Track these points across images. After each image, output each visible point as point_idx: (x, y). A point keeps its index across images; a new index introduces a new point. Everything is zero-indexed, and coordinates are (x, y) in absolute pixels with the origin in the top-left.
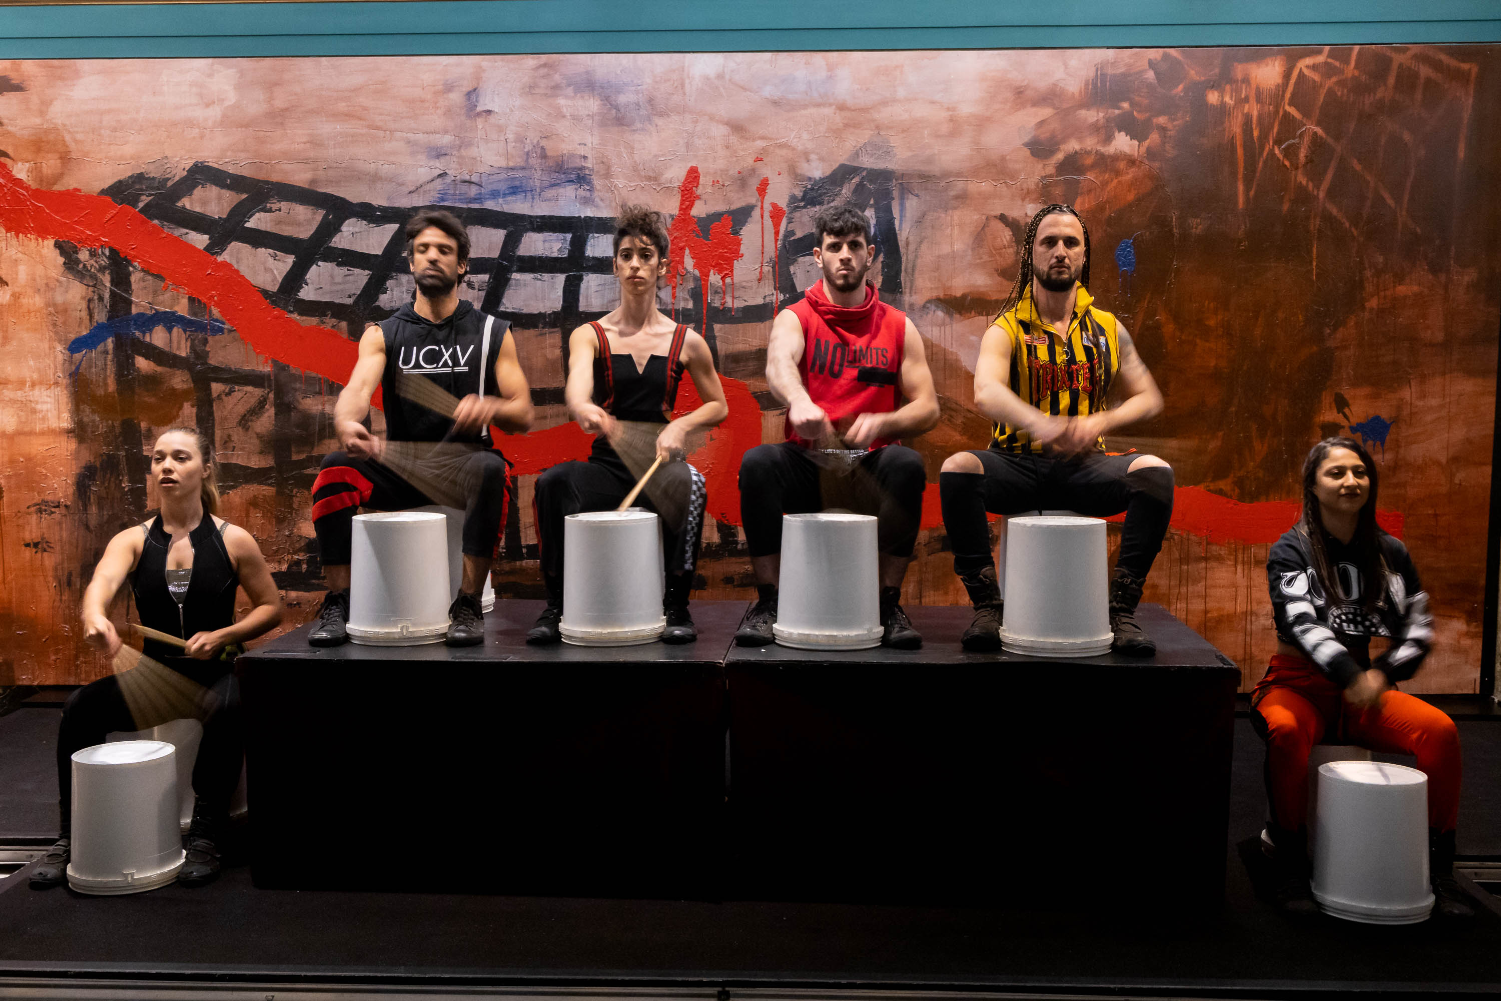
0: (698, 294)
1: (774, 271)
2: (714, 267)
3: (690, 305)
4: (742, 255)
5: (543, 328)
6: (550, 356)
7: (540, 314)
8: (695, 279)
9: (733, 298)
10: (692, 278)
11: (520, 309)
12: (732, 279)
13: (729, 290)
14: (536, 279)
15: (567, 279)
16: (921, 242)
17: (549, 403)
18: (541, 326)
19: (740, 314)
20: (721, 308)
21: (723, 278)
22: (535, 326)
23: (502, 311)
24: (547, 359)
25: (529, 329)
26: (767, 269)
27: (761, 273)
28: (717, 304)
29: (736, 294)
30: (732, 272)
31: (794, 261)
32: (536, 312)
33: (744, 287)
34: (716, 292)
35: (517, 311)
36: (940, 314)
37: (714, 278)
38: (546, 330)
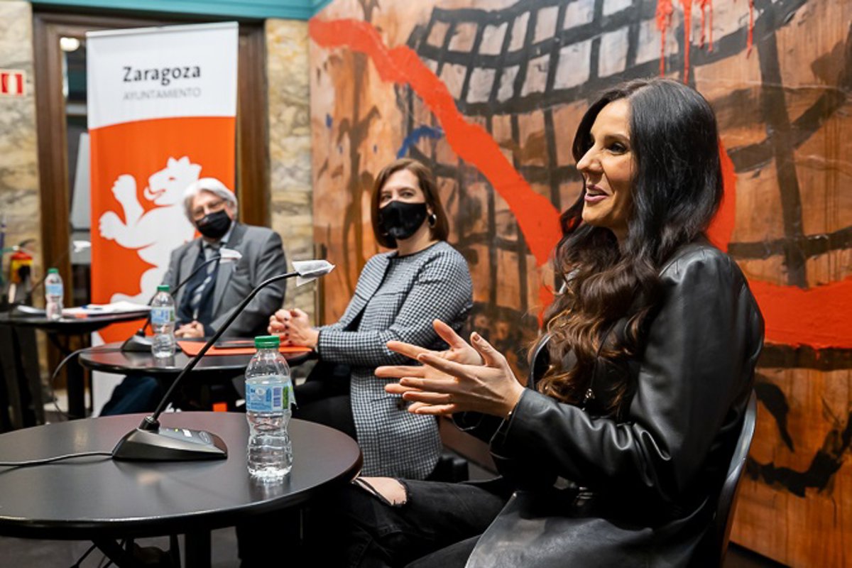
0: (681, 35)
3: (675, 50)
7: (576, 86)
8: (681, 15)
9: (712, 29)
10: (677, 15)
11: (565, 85)
12: (710, 5)
13: (708, 20)
19: (716, 50)
20: (701, 45)
21: (703, 7)
22: (573, 100)
28: (697, 42)
29: (715, 24)
32: (574, 85)
33: (721, 12)
34: (697, 27)
35: (563, 87)
37: (695, 9)
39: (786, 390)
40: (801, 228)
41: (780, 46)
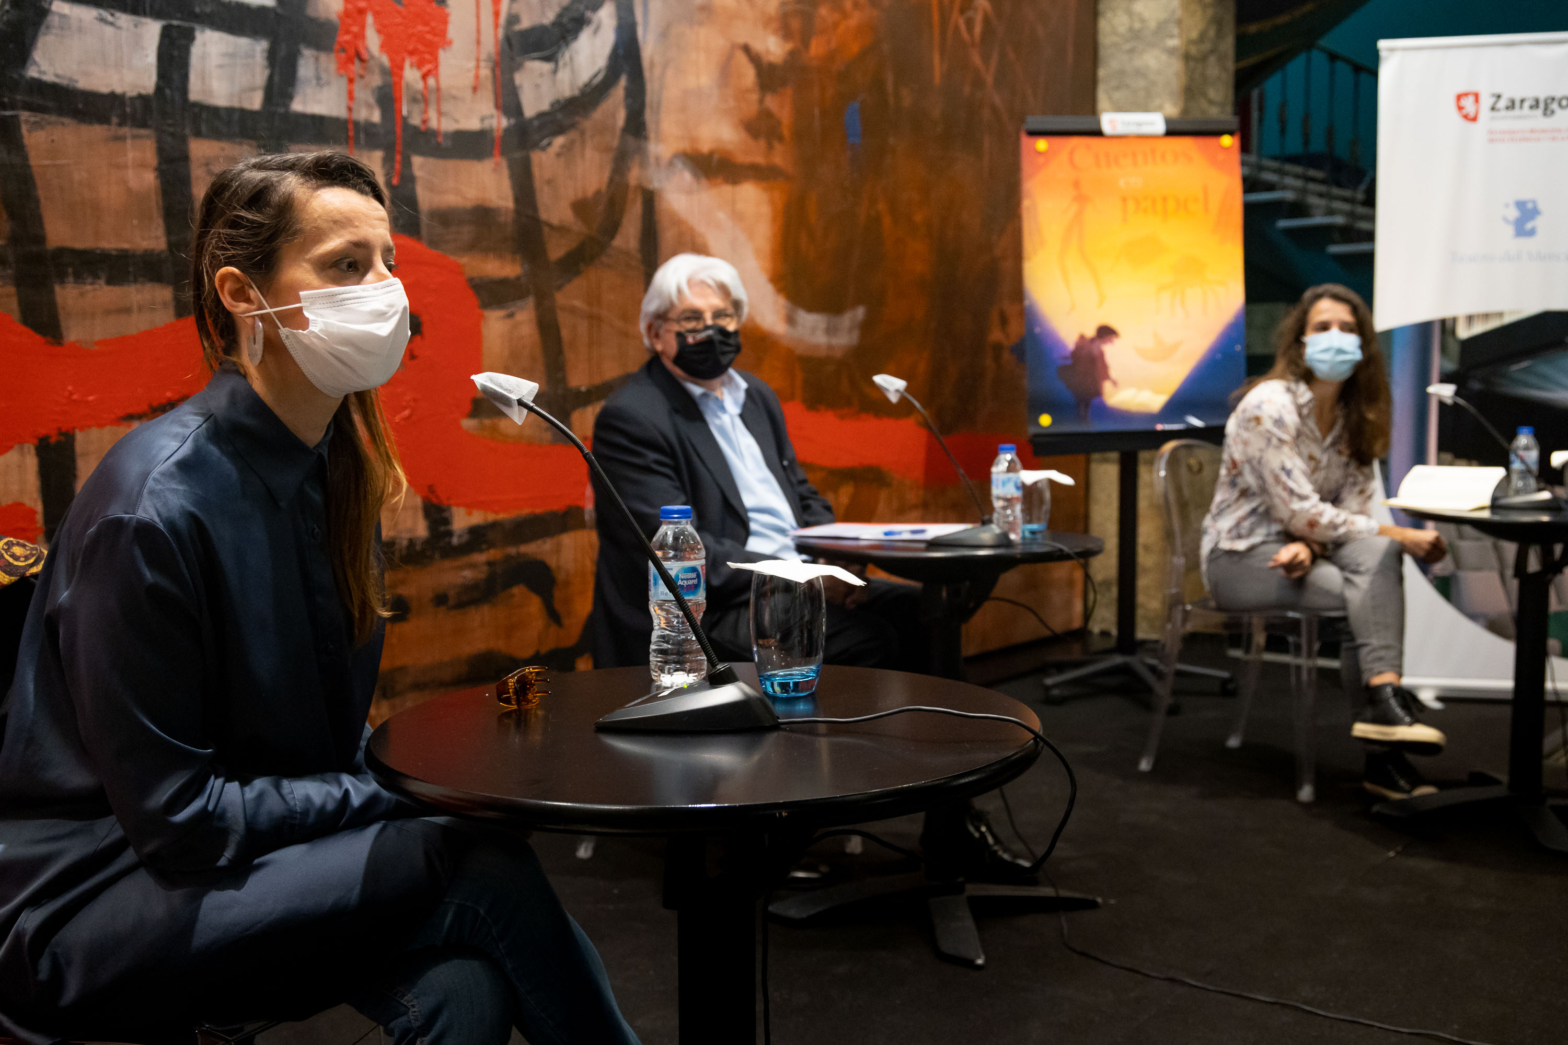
1: (495, 77)
2: (411, 53)
3: (376, 117)
4: (450, 43)
5: (120, 125)
6: (133, 183)
7: (113, 96)
8: (384, 71)
10: (377, 70)
11: (70, 79)
12: (437, 81)
13: (432, 98)
14: (102, 20)
15: (166, 33)
16: (665, 66)
17: (135, 281)
18: (115, 120)
19: (448, 143)
20: (423, 127)
21: (424, 77)
22: (103, 119)
23: (33, 79)
24: (129, 190)
25: (91, 123)
26: (485, 72)
27: (477, 77)
28: (416, 121)
29: (445, 107)
30: (436, 67)
31: (519, 67)
32: (105, 90)
33: (455, 98)
34: (414, 100)
35: (65, 82)
36: (687, 176)
37: (411, 75)
38: (126, 131)
39: (552, 562)
40: (564, 380)
41: (536, 171)
